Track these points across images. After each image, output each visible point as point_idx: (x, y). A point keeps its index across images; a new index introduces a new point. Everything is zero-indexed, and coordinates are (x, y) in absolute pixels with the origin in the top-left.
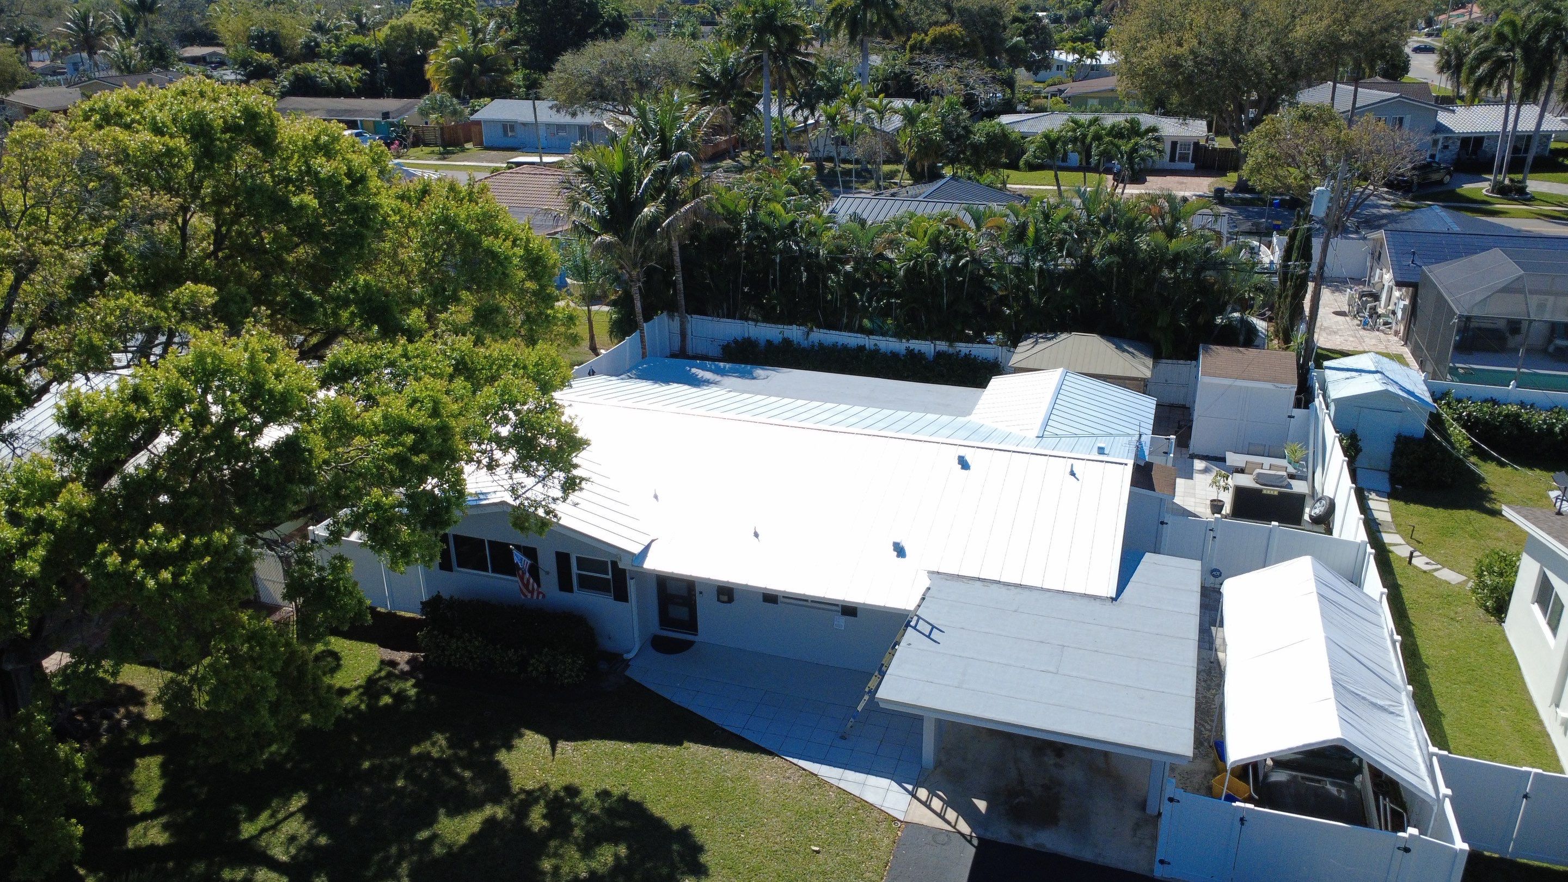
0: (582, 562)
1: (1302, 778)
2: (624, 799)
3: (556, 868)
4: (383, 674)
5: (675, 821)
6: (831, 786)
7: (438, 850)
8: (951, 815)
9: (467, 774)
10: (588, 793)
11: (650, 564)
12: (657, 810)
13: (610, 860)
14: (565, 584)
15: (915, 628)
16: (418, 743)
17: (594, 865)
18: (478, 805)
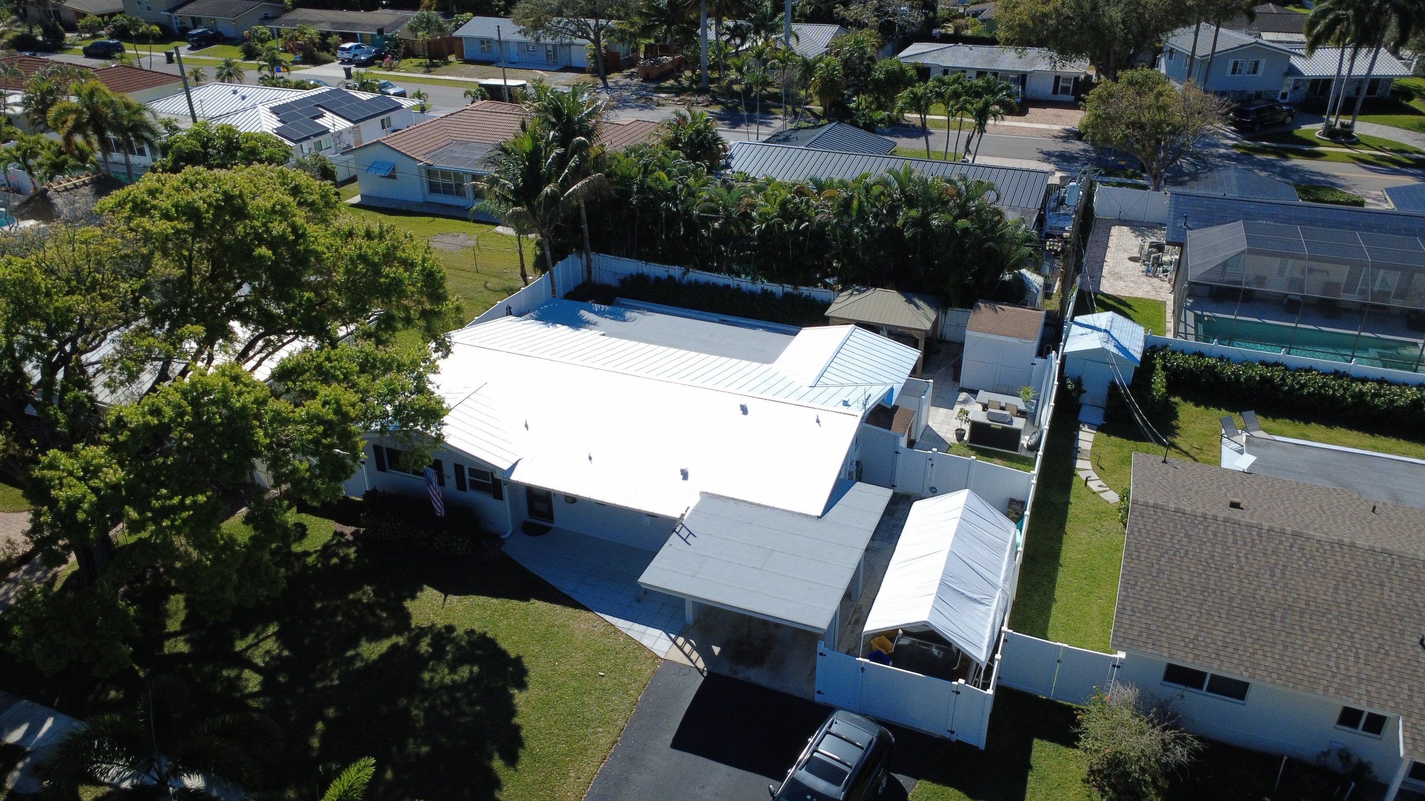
0: (472, 472)
1: (919, 643)
2: (483, 636)
3: (432, 679)
4: (335, 542)
5: (513, 653)
6: (622, 633)
7: (359, 664)
8: (695, 655)
9: (384, 615)
10: (460, 631)
11: (515, 477)
12: (504, 645)
13: (467, 675)
14: (461, 485)
15: (678, 533)
16: (354, 592)
17: (456, 677)
18: (388, 635)
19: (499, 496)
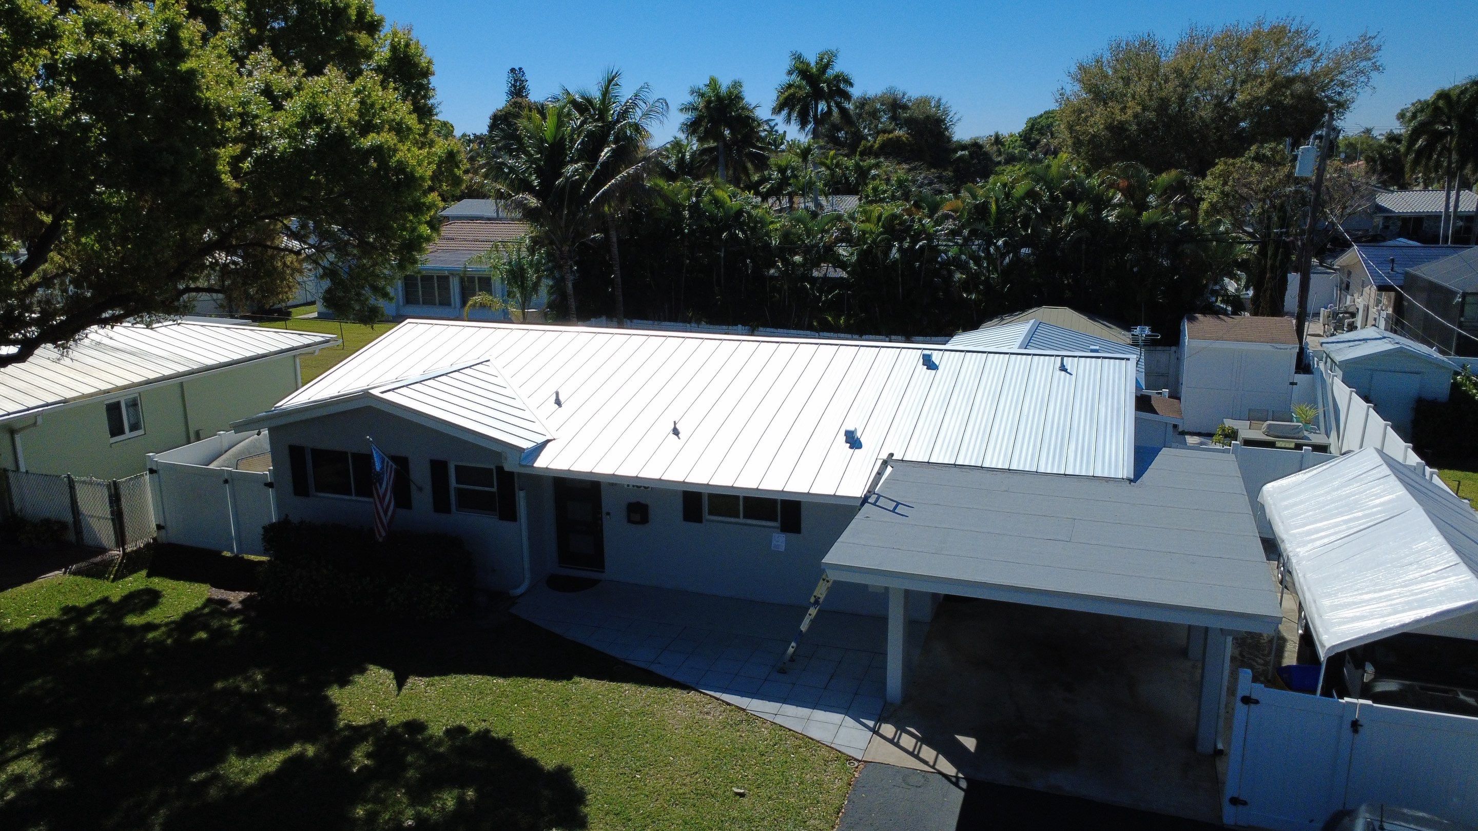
0: (463, 473)
2: (484, 736)
3: (372, 817)
4: (207, 610)
5: (549, 761)
6: (765, 721)
8: (928, 753)
9: (281, 710)
10: (435, 730)
11: (542, 462)
12: (526, 748)
13: (450, 804)
15: (874, 504)
16: (225, 677)
17: (426, 810)
18: (284, 743)
19: (509, 514)
